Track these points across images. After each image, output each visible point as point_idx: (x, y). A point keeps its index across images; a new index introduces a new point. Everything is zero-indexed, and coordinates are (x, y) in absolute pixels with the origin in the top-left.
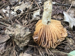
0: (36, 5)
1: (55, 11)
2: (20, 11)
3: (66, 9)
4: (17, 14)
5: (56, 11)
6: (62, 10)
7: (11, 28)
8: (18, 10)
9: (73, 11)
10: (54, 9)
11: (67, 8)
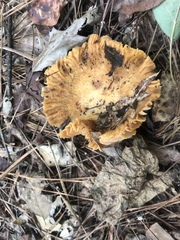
0: (23, 161)
1: (35, 99)
2: (56, 211)
3: (20, 62)
4: (68, 218)
5: (34, 93)
6: (30, 76)
7: (103, 202)
8: (56, 219)
9: (26, 40)
10: (29, 100)
11: (17, 60)
